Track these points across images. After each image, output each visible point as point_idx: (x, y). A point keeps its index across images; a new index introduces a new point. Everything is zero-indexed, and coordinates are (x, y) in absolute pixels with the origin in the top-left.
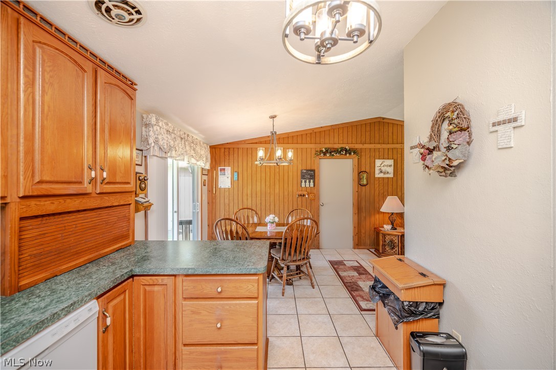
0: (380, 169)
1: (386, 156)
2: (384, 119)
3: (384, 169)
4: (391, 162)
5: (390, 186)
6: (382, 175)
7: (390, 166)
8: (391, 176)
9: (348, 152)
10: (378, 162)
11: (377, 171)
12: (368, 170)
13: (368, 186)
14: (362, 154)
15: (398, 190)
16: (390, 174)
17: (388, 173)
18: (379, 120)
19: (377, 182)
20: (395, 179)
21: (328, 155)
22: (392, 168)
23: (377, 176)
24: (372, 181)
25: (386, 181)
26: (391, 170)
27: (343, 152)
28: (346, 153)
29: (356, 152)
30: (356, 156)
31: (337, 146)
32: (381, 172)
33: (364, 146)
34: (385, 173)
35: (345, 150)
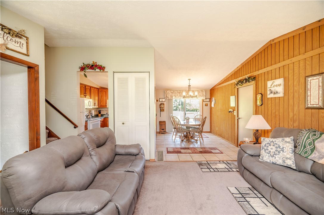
0: (270, 90)
1: (277, 76)
3: (273, 89)
4: (280, 81)
5: (281, 106)
6: (272, 96)
7: (280, 85)
8: (281, 95)
10: (269, 83)
11: (268, 92)
12: (263, 93)
13: (263, 105)
14: (259, 79)
15: (290, 110)
16: (279, 93)
17: (277, 92)
18: (269, 44)
19: (270, 102)
20: (286, 98)
21: (238, 85)
22: (282, 87)
23: (269, 97)
24: (266, 102)
25: (277, 101)
26: (280, 90)
27: (244, 82)
28: (246, 82)
29: (254, 78)
30: (254, 82)
31: (244, 77)
32: (271, 92)
33: (261, 71)
34: (274, 93)
35: (246, 79)
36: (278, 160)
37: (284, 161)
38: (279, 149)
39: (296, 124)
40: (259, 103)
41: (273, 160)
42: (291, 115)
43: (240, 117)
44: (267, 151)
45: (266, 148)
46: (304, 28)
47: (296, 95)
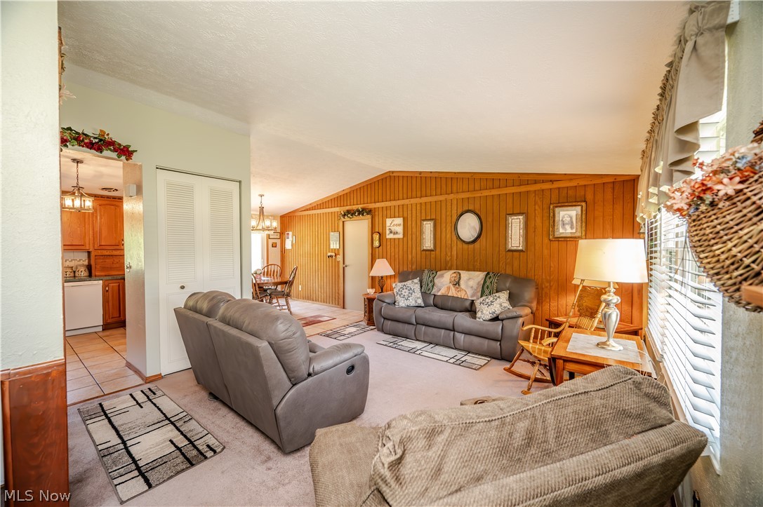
0: (390, 229)
1: (397, 214)
2: (393, 172)
3: (393, 228)
4: (399, 221)
5: (401, 248)
6: (391, 236)
7: (400, 225)
8: (400, 236)
9: (361, 212)
10: (389, 221)
11: (388, 232)
12: (381, 231)
13: (381, 247)
14: (376, 213)
15: (409, 253)
16: (400, 234)
17: (397, 233)
18: (388, 175)
19: (389, 243)
20: (405, 239)
21: (346, 217)
22: (401, 227)
23: (388, 237)
24: (384, 242)
25: (397, 242)
26: (400, 229)
27: (356, 214)
28: (359, 214)
29: (369, 212)
30: (369, 216)
31: (355, 207)
32: (391, 232)
33: (378, 205)
34: (394, 234)
35: (358, 210)
36: (412, 302)
37: (416, 302)
38: (411, 291)
39: (414, 267)
40: (376, 244)
41: (408, 303)
42: (410, 257)
43: (346, 263)
44: (402, 296)
45: (400, 293)
46: (420, 173)
47: (414, 236)
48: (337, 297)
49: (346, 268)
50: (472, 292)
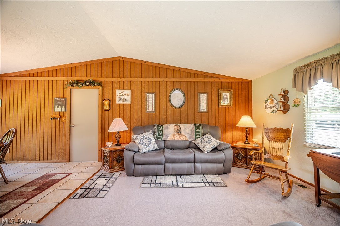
0: (120, 97)
1: (125, 87)
2: (123, 58)
3: (122, 97)
4: (128, 92)
5: (129, 111)
6: (121, 102)
7: (128, 95)
8: (129, 102)
9: (92, 83)
10: (118, 92)
11: (118, 99)
12: (110, 98)
14: (106, 85)
15: (135, 114)
16: (128, 101)
17: (126, 100)
18: (118, 59)
19: (118, 108)
20: (132, 105)
21: (75, 86)
22: (130, 96)
23: (117, 103)
24: (114, 107)
25: (125, 107)
26: (128, 98)
27: (88, 84)
28: (90, 85)
29: (100, 84)
30: (100, 87)
31: (85, 79)
32: (121, 100)
33: (108, 79)
34: (124, 101)
35: (89, 82)
36: (151, 148)
37: (154, 147)
38: (149, 140)
41: (149, 149)
42: (136, 117)
44: (144, 144)
45: (142, 142)
46: (145, 62)
47: (140, 103)
48: (61, 154)
49: (73, 129)
50: (189, 136)
